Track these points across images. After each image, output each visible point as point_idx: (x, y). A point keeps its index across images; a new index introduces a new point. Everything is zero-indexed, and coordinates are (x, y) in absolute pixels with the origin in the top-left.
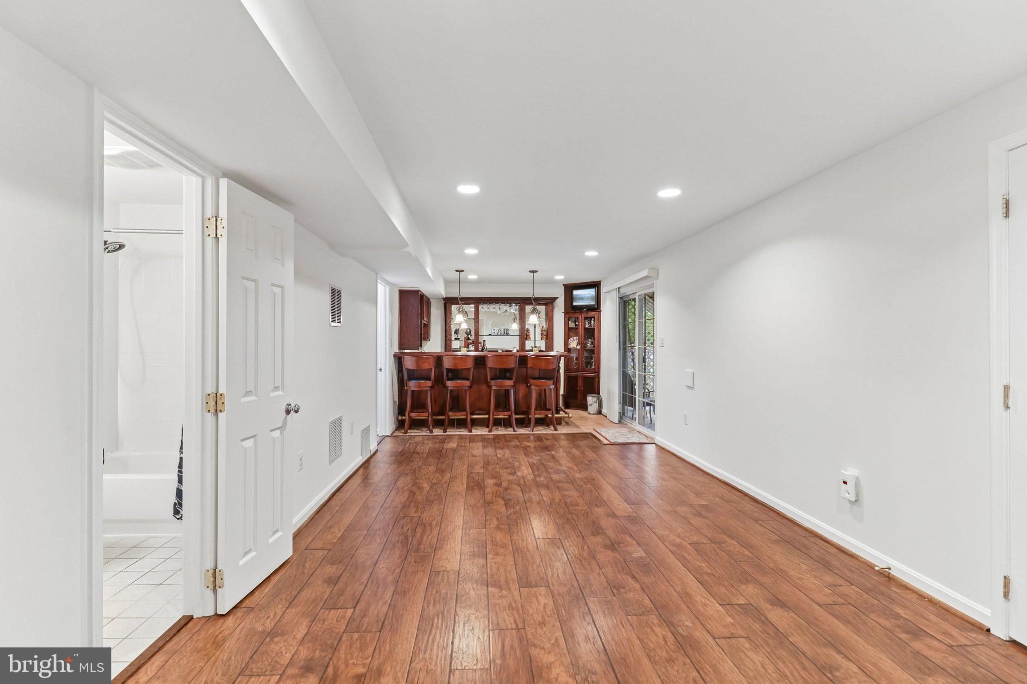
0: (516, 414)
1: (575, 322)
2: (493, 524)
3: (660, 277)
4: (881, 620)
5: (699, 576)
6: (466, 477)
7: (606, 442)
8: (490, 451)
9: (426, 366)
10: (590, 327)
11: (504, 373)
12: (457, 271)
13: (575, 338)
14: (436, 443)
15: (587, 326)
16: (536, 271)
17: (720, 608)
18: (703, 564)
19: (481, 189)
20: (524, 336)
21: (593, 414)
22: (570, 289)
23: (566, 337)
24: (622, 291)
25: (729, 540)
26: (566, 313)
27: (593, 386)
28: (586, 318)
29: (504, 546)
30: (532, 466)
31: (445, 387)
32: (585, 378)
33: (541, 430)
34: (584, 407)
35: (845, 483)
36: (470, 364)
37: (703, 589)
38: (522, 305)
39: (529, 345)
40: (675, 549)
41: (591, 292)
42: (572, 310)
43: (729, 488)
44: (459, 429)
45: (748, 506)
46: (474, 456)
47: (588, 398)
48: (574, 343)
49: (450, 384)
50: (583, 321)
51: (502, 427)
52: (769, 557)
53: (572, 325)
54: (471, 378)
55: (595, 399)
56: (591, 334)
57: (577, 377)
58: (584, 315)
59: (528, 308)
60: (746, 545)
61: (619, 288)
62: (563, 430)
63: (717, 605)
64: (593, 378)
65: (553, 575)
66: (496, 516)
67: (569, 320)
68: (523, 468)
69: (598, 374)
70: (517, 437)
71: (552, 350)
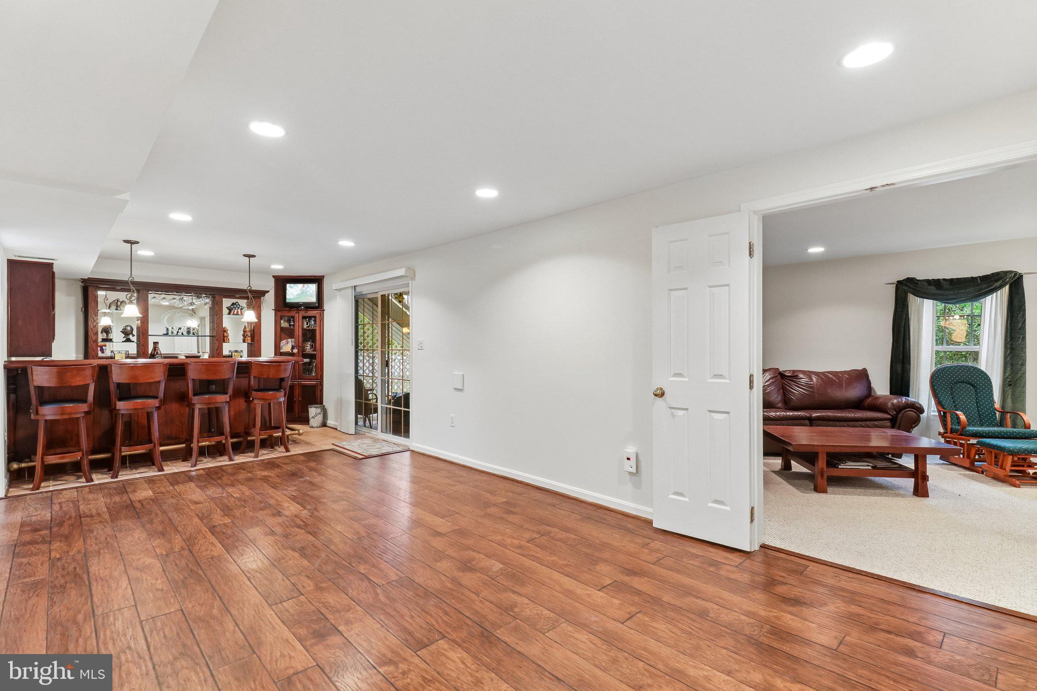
0: (232, 438)
1: (289, 321)
2: (309, 586)
3: (416, 278)
4: (692, 562)
5: (561, 570)
6: (210, 534)
7: (361, 457)
8: (214, 491)
9: (78, 381)
10: (310, 328)
11: (206, 387)
12: (126, 241)
13: (290, 340)
14: (111, 495)
15: (305, 327)
16: (254, 256)
17: (601, 594)
18: (554, 558)
19: (287, 132)
20: (219, 336)
21: (317, 427)
22: (282, 282)
23: (278, 339)
24: (358, 290)
25: (552, 529)
26: (277, 310)
27: (314, 395)
28: (304, 318)
29: (349, 609)
30: (294, 499)
31: (113, 412)
32: (304, 387)
33: (266, 455)
34: (305, 421)
35: (628, 459)
36: (159, 376)
37: (575, 582)
38: (217, 297)
39: (226, 349)
40: (518, 551)
41: (312, 288)
42: (283, 306)
43: (509, 482)
44: (136, 468)
45: (539, 495)
46: (197, 503)
47: (310, 409)
48: (287, 346)
49: (122, 406)
50: (301, 321)
51: (206, 458)
52: (589, 535)
53: (284, 324)
54: (161, 394)
55: (319, 410)
56: (312, 336)
57: (294, 386)
58: (302, 313)
59: (227, 302)
60: (567, 530)
61: (355, 286)
62: (295, 450)
63: (597, 592)
64: (314, 387)
65: (437, 622)
66: (304, 574)
67: (281, 319)
68: (286, 505)
69: (320, 382)
70: (241, 467)
71: (260, 355)
